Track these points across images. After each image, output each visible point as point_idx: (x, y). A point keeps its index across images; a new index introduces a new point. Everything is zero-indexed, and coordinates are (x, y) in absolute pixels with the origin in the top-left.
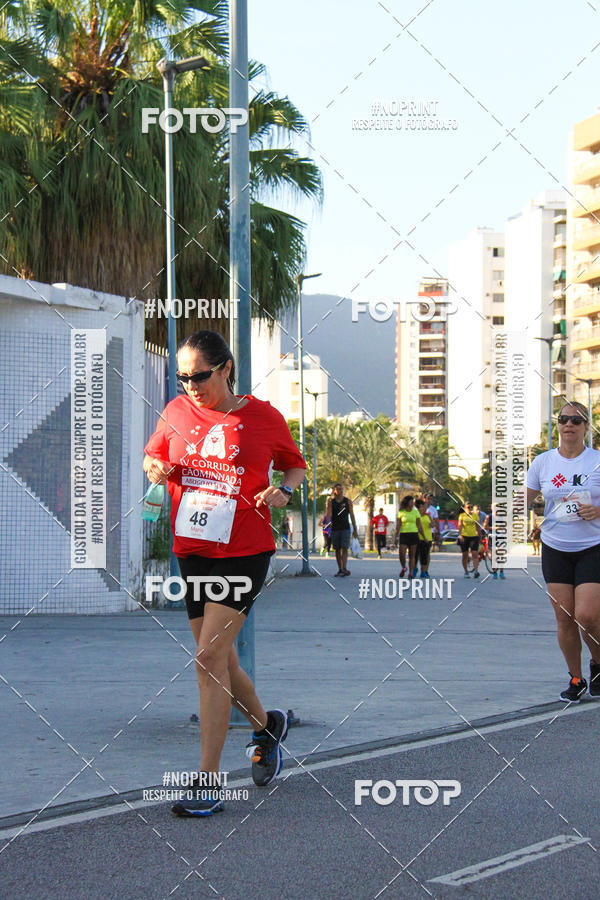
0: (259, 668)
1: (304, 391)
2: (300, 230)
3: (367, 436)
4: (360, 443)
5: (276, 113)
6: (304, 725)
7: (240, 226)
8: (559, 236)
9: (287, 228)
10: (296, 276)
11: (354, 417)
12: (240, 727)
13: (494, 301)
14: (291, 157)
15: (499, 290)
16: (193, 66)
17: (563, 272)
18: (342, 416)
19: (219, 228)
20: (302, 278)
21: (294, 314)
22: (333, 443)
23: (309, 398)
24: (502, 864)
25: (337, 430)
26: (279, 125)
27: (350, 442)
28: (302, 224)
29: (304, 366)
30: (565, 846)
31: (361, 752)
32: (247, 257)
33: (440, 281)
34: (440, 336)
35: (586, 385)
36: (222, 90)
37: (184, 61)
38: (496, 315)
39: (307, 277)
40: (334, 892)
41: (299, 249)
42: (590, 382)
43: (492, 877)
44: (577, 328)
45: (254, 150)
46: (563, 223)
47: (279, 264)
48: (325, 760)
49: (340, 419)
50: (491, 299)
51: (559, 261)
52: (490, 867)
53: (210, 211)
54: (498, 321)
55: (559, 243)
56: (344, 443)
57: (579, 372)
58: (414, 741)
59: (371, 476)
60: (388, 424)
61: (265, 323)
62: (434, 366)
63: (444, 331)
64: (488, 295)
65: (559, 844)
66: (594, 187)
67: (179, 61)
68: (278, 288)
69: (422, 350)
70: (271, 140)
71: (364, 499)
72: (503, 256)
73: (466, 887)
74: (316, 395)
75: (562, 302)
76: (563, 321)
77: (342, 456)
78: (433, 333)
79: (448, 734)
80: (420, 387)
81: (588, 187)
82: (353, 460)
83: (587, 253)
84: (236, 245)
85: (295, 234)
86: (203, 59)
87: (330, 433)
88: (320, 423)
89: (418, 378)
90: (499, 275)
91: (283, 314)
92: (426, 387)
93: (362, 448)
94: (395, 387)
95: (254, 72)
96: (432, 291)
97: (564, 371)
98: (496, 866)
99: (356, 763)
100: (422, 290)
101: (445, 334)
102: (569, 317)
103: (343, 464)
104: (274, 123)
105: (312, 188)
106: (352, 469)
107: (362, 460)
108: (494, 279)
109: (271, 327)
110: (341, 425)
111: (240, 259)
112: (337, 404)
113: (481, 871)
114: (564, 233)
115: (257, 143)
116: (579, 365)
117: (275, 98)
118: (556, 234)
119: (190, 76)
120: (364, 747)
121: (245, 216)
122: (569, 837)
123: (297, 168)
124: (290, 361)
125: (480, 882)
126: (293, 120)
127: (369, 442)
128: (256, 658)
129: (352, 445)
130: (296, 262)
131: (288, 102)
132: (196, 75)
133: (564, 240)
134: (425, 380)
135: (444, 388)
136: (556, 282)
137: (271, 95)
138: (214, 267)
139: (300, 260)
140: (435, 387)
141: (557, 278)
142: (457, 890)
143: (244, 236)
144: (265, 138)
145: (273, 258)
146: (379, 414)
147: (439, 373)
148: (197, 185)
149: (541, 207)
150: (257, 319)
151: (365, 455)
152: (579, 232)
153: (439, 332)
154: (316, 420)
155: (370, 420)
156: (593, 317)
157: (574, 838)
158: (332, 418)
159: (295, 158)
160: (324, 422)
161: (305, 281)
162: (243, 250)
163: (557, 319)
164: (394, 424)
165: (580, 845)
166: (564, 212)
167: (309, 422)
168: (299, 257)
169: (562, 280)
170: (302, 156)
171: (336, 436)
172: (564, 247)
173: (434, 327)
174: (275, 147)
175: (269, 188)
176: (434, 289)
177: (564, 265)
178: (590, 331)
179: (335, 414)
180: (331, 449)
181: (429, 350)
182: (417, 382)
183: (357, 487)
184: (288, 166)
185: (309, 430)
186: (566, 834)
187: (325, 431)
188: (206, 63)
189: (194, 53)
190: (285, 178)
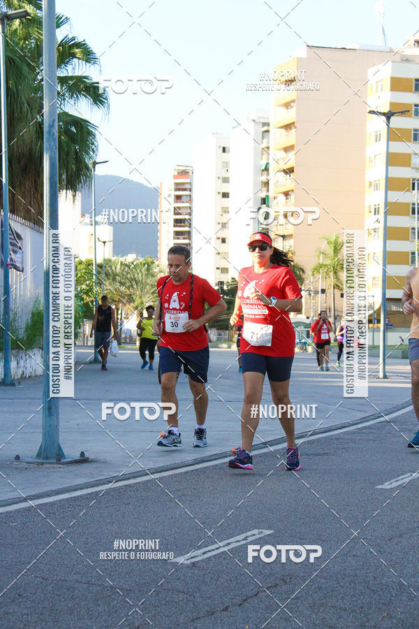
0: (62, 424)
1: (96, 239)
2: (93, 131)
3: (138, 271)
4: (134, 275)
5: (77, 50)
6: (92, 461)
7: (51, 126)
8: (265, 140)
9: (85, 129)
10: (91, 161)
11: (130, 258)
12: (49, 463)
13: (223, 182)
14: (88, 81)
15: (226, 175)
16: (20, 16)
17: (268, 164)
18: (122, 257)
19: (38, 127)
20: (95, 163)
21: (90, 187)
22: (115, 275)
23: (99, 245)
24: (217, 549)
25: (118, 267)
26: (79, 59)
27: (127, 274)
28: (95, 127)
29: (96, 223)
30: (258, 536)
31: (129, 479)
32: (56, 148)
33: (187, 168)
34: (188, 205)
35: (282, 238)
36: (39, 33)
37: (14, 12)
38: (224, 191)
39: (98, 163)
40: (107, 569)
41: (93, 144)
42: (284, 237)
43: (210, 557)
44: (276, 201)
45: (62, 75)
46: (268, 131)
47: (79, 154)
48: (104, 484)
49: (121, 259)
50: (221, 180)
51: (265, 156)
52: (209, 551)
53: (32, 116)
54: (225, 195)
55: (265, 145)
56: (123, 275)
57: (277, 230)
58: (164, 471)
59: (140, 297)
60: (153, 263)
61: (70, 193)
62: (183, 224)
63: (190, 201)
64: (219, 178)
65: (254, 535)
66: (288, 109)
67: (10, 12)
68: (79, 170)
69: (175, 214)
70: (74, 69)
71: (136, 312)
72: (229, 152)
73: (194, 564)
74: (104, 242)
75: (267, 184)
76: (268, 196)
77: (122, 284)
78: (183, 202)
79: (187, 466)
80: (174, 239)
81: (284, 108)
82: (129, 287)
83: (283, 152)
84: (48, 140)
85: (90, 133)
86: (26, 11)
87: (113, 268)
88: (108, 261)
89: (172, 233)
90: (226, 164)
91: (82, 187)
92: (178, 239)
93: (135, 279)
94: (157, 238)
95: (62, 22)
96: (182, 175)
97: (268, 229)
98: (213, 550)
99: (125, 486)
100: (176, 174)
101: (190, 203)
102: (271, 194)
103: (122, 289)
104: (76, 57)
105: (102, 102)
106: (128, 292)
107: (135, 286)
108: (223, 167)
109: (74, 196)
110: (121, 263)
111: (51, 149)
112: (119, 249)
113: (204, 554)
114: (268, 138)
115: (65, 71)
116: (277, 225)
117: (76, 40)
118: (263, 139)
119: (17, 22)
120: (131, 475)
121: (54, 120)
122: (261, 530)
123: (91, 89)
124: (87, 219)
125: (203, 561)
126: (88, 56)
127: (140, 274)
128: (60, 417)
129: (129, 276)
130: (91, 153)
131: (84, 44)
132: (21, 22)
133: (268, 142)
134: (177, 234)
135: (190, 239)
136: (263, 170)
137: (73, 39)
138: (35, 155)
139: (94, 152)
140: (184, 238)
141: (263, 168)
142: (187, 566)
143: (54, 134)
144: (69, 67)
145: (76, 150)
146: (147, 256)
147: (187, 229)
148: (23, 98)
149: (254, 121)
150: (65, 191)
151: (137, 283)
152: (278, 138)
153: (187, 202)
154: (104, 260)
155: (141, 260)
156: (287, 194)
157: (264, 531)
158: (115, 258)
159: (90, 82)
160: (110, 260)
161: (97, 166)
162: (53, 143)
163: (263, 195)
164: (157, 263)
165: (267, 535)
166: (268, 124)
167: (100, 261)
168: (93, 149)
169: (266, 169)
170: (94, 81)
171: (118, 270)
172: (268, 148)
173: (184, 198)
174: (76, 74)
175: (72, 101)
176: (184, 173)
177: (268, 159)
178: (284, 203)
179: (117, 255)
180: (114, 279)
181: (180, 214)
182: (172, 235)
183: (132, 304)
184: (86, 87)
185: (100, 266)
186: (259, 529)
187: (111, 267)
188: (28, 14)
189: (20, 7)
190: (84, 95)
